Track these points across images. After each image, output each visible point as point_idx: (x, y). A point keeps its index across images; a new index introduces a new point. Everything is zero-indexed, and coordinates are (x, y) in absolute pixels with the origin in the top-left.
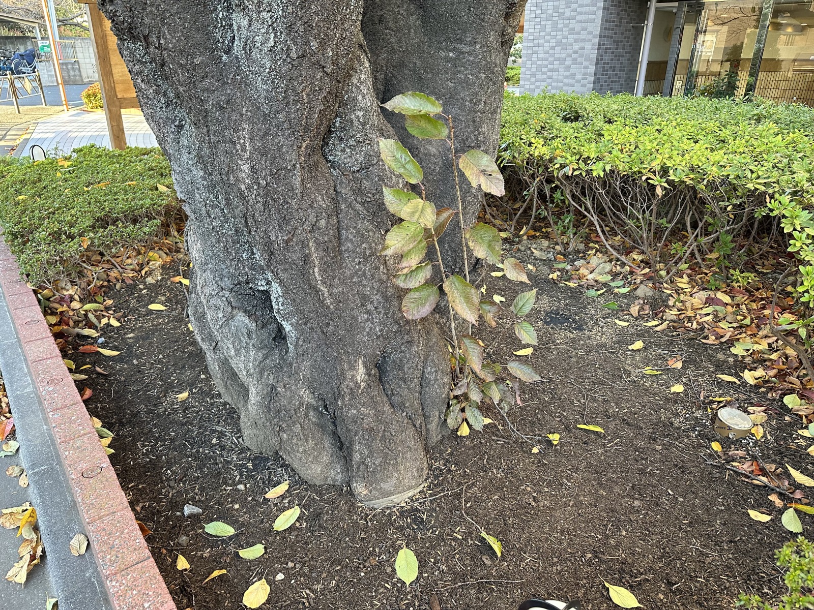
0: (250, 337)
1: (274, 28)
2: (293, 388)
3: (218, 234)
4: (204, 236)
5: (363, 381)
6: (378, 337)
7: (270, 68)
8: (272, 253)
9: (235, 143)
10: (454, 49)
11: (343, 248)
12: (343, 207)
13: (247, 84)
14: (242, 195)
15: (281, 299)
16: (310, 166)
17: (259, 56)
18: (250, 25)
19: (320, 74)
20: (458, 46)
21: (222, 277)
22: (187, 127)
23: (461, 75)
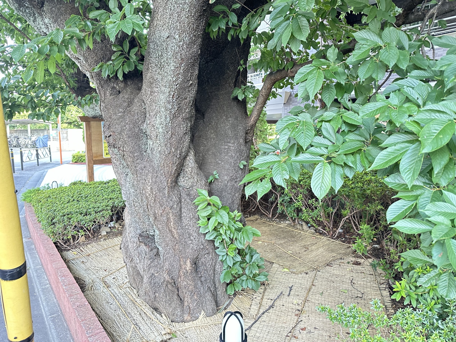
0: (146, 255)
1: (161, 145)
3: (137, 212)
4: (132, 214)
5: (189, 269)
6: (195, 250)
7: (159, 157)
8: (156, 218)
9: (146, 180)
10: (227, 145)
11: (182, 215)
12: (183, 200)
13: (151, 161)
14: (147, 197)
15: (158, 237)
16: (171, 187)
17: (155, 153)
18: (153, 144)
19: (175, 158)
20: (228, 144)
21: (137, 229)
22: (129, 175)
23: (230, 154)
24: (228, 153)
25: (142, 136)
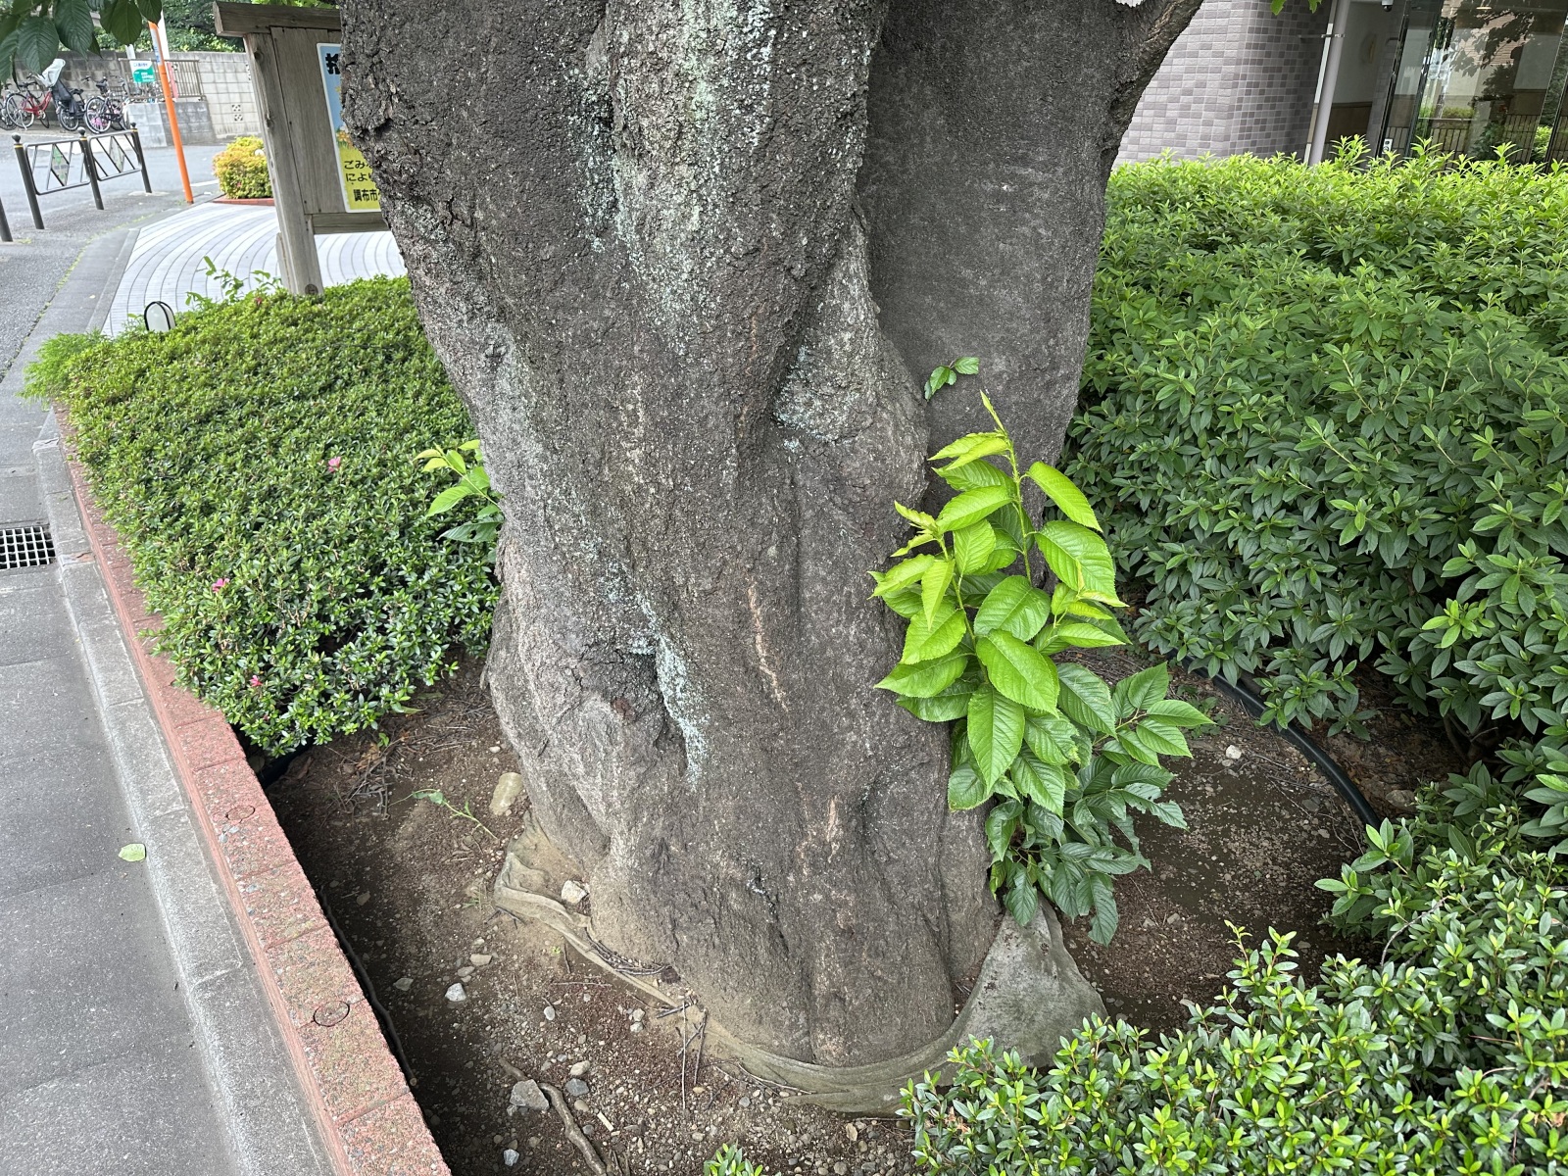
0: (612, 741)
1: (700, 197)
2: (702, 847)
3: (564, 557)
4: (537, 561)
5: (835, 840)
6: (867, 758)
7: (691, 273)
8: (676, 606)
9: (616, 411)
11: (806, 595)
12: (809, 514)
13: (642, 299)
14: (624, 503)
15: (681, 681)
16: (753, 447)
17: (668, 249)
18: (652, 186)
19: (783, 281)
20: (1022, 172)
21: (564, 632)
22: (509, 359)
23: (1025, 230)
24: (1012, 224)
25: (578, 132)
